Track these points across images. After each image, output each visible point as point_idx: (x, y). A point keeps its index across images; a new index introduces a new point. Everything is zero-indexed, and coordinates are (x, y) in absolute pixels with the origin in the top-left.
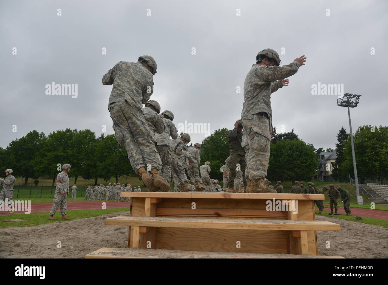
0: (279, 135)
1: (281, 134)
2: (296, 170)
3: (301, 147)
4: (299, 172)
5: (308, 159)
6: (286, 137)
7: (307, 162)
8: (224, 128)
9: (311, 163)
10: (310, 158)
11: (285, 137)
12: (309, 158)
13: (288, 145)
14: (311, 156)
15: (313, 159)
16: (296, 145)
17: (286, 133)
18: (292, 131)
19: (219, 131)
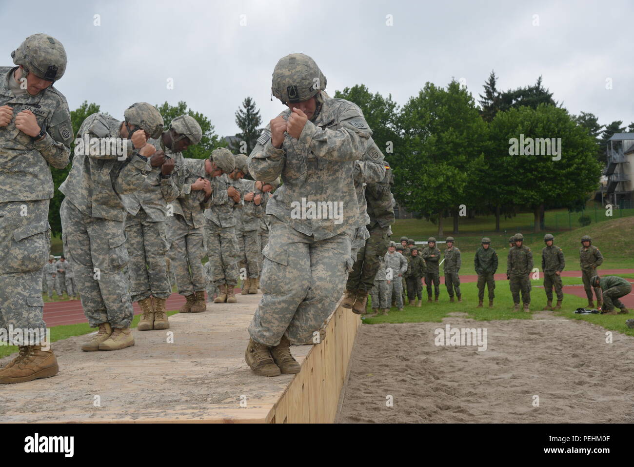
0: (505, 95)
1: (509, 92)
2: (542, 185)
3: (557, 126)
4: (550, 191)
5: (573, 157)
6: (521, 100)
7: (572, 165)
8: (360, 85)
9: (583, 166)
10: (577, 154)
11: (519, 99)
12: (575, 154)
13: (522, 123)
14: (582, 149)
15: (586, 156)
16: (545, 122)
17: (523, 88)
18: (539, 84)
19: (347, 92)
